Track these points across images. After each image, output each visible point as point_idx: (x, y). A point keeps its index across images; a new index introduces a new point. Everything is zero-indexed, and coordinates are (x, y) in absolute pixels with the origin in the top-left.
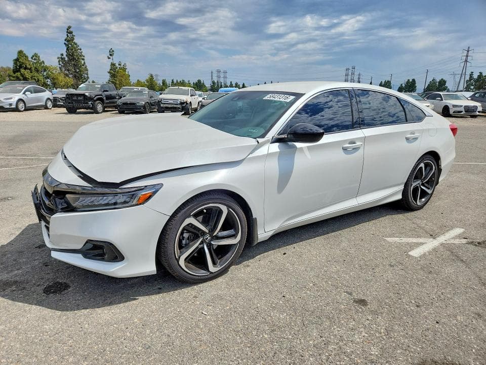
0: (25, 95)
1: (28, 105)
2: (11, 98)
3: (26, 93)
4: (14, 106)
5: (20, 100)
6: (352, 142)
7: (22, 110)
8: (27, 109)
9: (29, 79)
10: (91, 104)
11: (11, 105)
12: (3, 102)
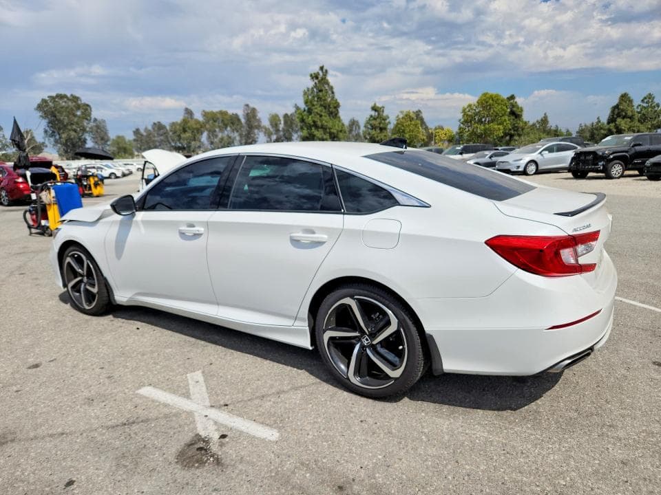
0: (542, 155)
1: (541, 167)
2: (521, 159)
3: (543, 153)
4: (520, 169)
5: (533, 161)
6: (191, 225)
7: (532, 173)
8: (538, 172)
9: (625, 130)
10: (603, 165)
11: (518, 167)
12: (510, 165)
